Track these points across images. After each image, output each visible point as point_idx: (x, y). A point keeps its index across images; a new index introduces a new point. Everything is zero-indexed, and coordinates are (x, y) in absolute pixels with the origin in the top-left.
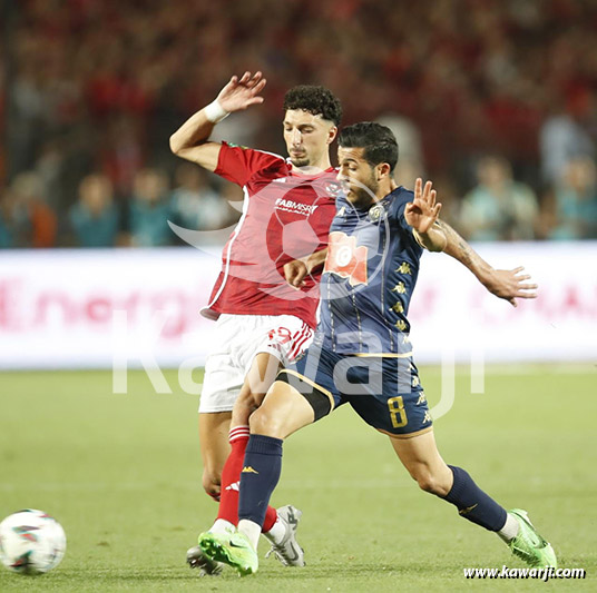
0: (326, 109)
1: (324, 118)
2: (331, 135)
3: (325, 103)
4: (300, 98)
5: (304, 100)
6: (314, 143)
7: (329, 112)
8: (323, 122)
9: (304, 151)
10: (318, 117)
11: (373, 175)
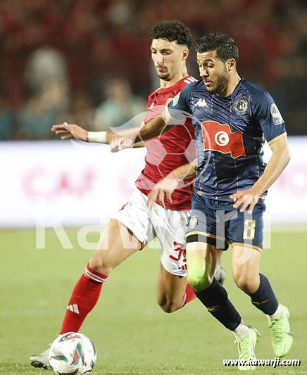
0: (179, 37)
1: (179, 43)
2: (185, 55)
3: (178, 33)
4: (160, 30)
5: (163, 32)
6: (173, 62)
7: (182, 39)
8: (178, 46)
9: (166, 68)
10: (174, 43)
11: (225, 68)
